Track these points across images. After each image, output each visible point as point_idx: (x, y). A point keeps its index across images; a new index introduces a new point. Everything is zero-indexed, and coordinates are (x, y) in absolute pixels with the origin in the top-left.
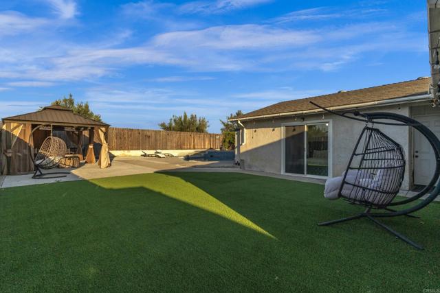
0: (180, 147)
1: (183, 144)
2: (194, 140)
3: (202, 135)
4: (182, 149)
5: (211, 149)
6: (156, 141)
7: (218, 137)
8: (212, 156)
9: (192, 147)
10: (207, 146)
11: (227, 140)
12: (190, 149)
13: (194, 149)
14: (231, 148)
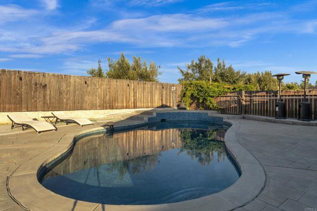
0: (109, 105)
1: (116, 100)
2: (135, 93)
3: (148, 85)
4: (112, 108)
5: (163, 106)
6: (61, 93)
7: (174, 89)
8: (163, 120)
9: (131, 104)
10: (157, 103)
11: (189, 94)
12: (127, 107)
13: (135, 107)
14: (194, 105)
